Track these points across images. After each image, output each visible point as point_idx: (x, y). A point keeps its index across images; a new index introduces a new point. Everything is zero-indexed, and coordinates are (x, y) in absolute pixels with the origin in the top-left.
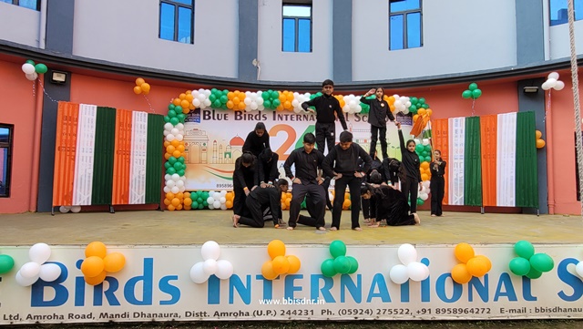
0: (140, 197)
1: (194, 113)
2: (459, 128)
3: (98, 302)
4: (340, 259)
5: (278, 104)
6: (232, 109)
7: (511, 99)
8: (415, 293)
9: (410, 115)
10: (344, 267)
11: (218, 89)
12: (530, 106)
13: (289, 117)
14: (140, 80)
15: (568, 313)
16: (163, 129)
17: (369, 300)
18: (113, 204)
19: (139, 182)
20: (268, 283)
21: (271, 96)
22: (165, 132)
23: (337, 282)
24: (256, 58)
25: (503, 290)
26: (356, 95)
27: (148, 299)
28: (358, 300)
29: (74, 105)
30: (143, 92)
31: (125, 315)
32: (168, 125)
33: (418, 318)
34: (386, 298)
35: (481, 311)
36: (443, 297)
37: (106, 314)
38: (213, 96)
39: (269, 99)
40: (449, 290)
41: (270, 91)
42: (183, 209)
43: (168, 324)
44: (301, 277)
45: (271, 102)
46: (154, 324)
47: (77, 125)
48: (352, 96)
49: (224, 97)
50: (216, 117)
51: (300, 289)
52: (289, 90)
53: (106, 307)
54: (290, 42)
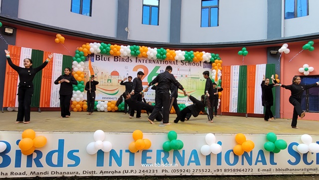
0: (57, 103)
1: (91, 56)
2: (236, 71)
3: (29, 165)
4: (174, 142)
5: (139, 53)
6: (112, 55)
7: (263, 57)
8: (214, 160)
9: (211, 63)
10: (176, 146)
11: (105, 43)
12: (273, 61)
13: (145, 61)
14: (59, 35)
15: (292, 172)
16: (72, 65)
17: (188, 164)
18: (40, 106)
19: (56, 94)
20: (132, 154)
21: (135, 48)
22: (73, 66)
23: (171, 154)
24: (127, 27)
25: (260, 159)
26: (182, 51)
27: (60, 164)
28: (182, 164)
29: (18, 48)
30: (60, 42)
31: (46, 173)
32: (75, 62)
33: (214, 174)
34: (198, 163)
35: (248, 170)
36: (228, 163)
37: (34, 172)
38: (102, 47)
39: (134, 50)
40: (232, 159)
41: (135, 46)
42: (82, 111)
43: (72, 178)
44: (151, 151)
45: (135, 52)
46: (63, 178)
47: (19, 60)
48: (180, 51)
49: (108, 48)
50: (103, 59)
51: (150, 158)
52: (145, 46)
53: (34, 168)
54: (147, 19)
